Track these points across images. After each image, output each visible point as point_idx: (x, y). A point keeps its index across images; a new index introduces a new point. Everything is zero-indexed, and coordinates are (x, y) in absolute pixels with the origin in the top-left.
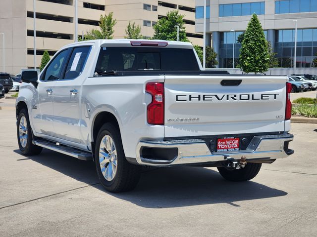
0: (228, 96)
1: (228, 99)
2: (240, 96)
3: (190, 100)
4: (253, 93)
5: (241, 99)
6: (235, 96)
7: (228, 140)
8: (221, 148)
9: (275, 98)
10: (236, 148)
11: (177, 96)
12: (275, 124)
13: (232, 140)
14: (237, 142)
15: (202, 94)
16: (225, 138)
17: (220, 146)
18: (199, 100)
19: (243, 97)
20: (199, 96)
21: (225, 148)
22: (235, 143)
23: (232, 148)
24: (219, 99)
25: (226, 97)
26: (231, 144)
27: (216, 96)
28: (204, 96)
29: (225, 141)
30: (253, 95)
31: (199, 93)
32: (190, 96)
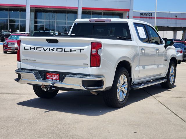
0: (49, 48)
1: (49, 50)
2: (57, 49)
3: (30, 49)
4: (65, 48)
5: (57, 51)
6: (54, 49)
7: (53, 74)
8: (49, 79)
9: (81, 52)
10: (57, 79)
11: (25, 47)
12: (83, 68)
13: (55, 74)
14: (58, 76)
15: (36, 47)
16: (50, 73)
17: (48, 77)
18: (35, 50)
19: (58, 50)
20: (35, 48)
21: (51, 79)
22: (57, 77)
23: (55, 79)
24: (45, 50)
25: (48, 49)
26: (55, 77)
27: (43, 48)
28: (37, 48)
29: (51, 74)
30: (65, 49)
31: (35, 46)
32: (30, 47)
